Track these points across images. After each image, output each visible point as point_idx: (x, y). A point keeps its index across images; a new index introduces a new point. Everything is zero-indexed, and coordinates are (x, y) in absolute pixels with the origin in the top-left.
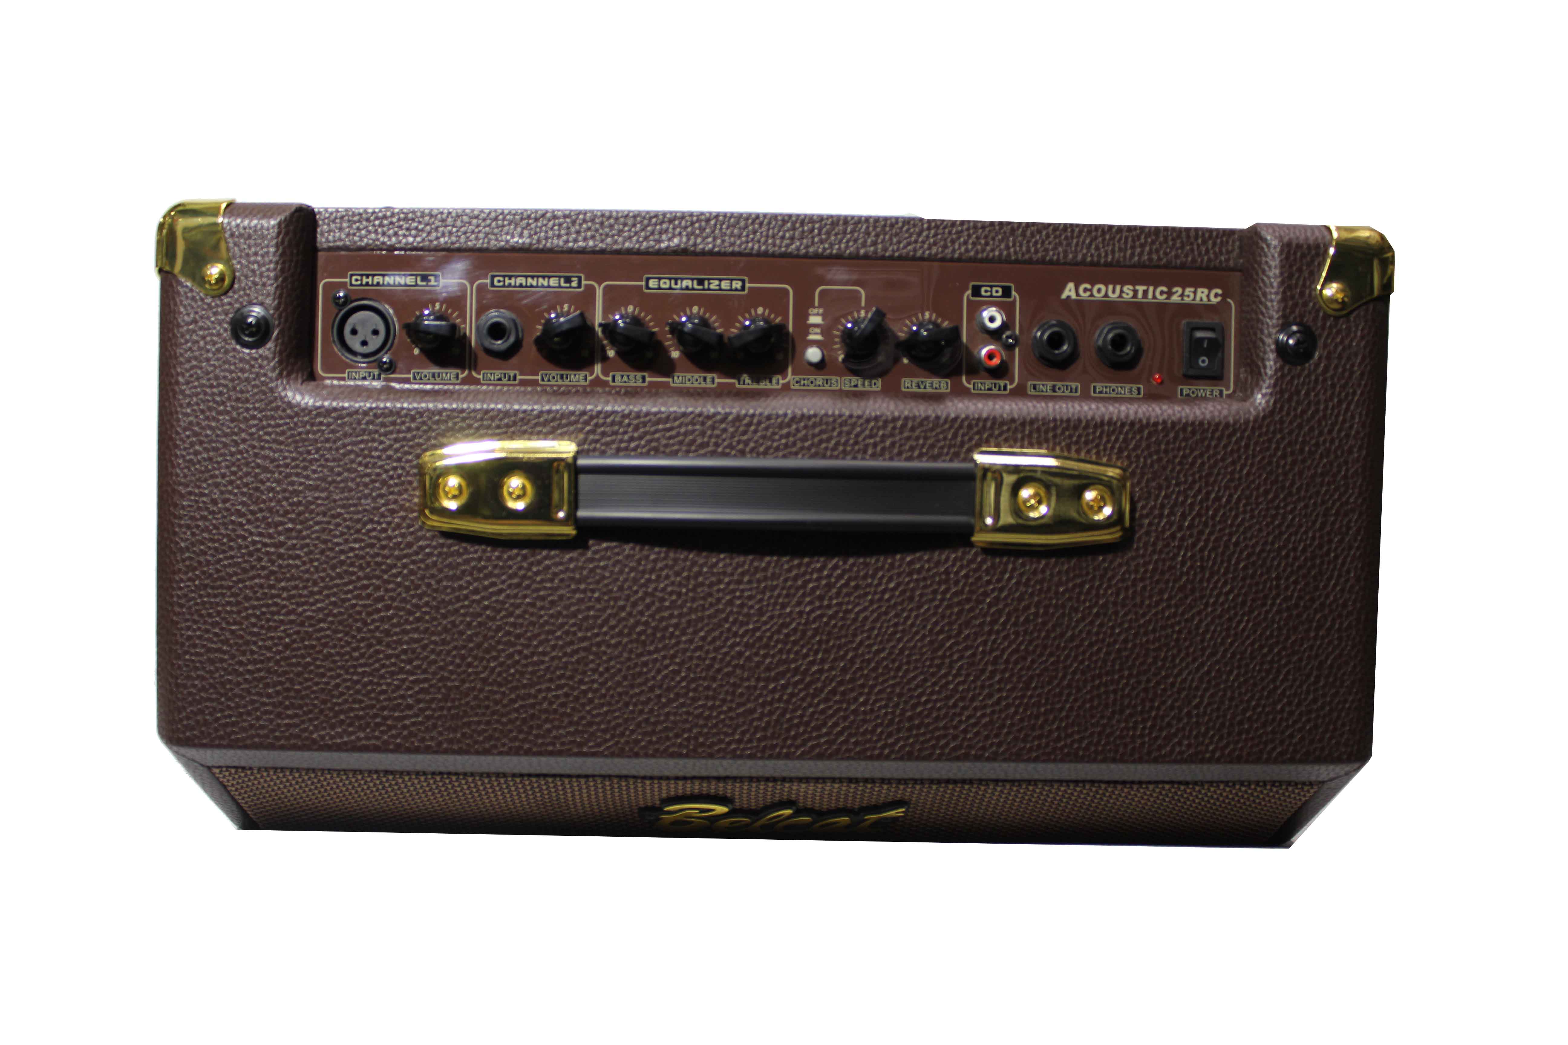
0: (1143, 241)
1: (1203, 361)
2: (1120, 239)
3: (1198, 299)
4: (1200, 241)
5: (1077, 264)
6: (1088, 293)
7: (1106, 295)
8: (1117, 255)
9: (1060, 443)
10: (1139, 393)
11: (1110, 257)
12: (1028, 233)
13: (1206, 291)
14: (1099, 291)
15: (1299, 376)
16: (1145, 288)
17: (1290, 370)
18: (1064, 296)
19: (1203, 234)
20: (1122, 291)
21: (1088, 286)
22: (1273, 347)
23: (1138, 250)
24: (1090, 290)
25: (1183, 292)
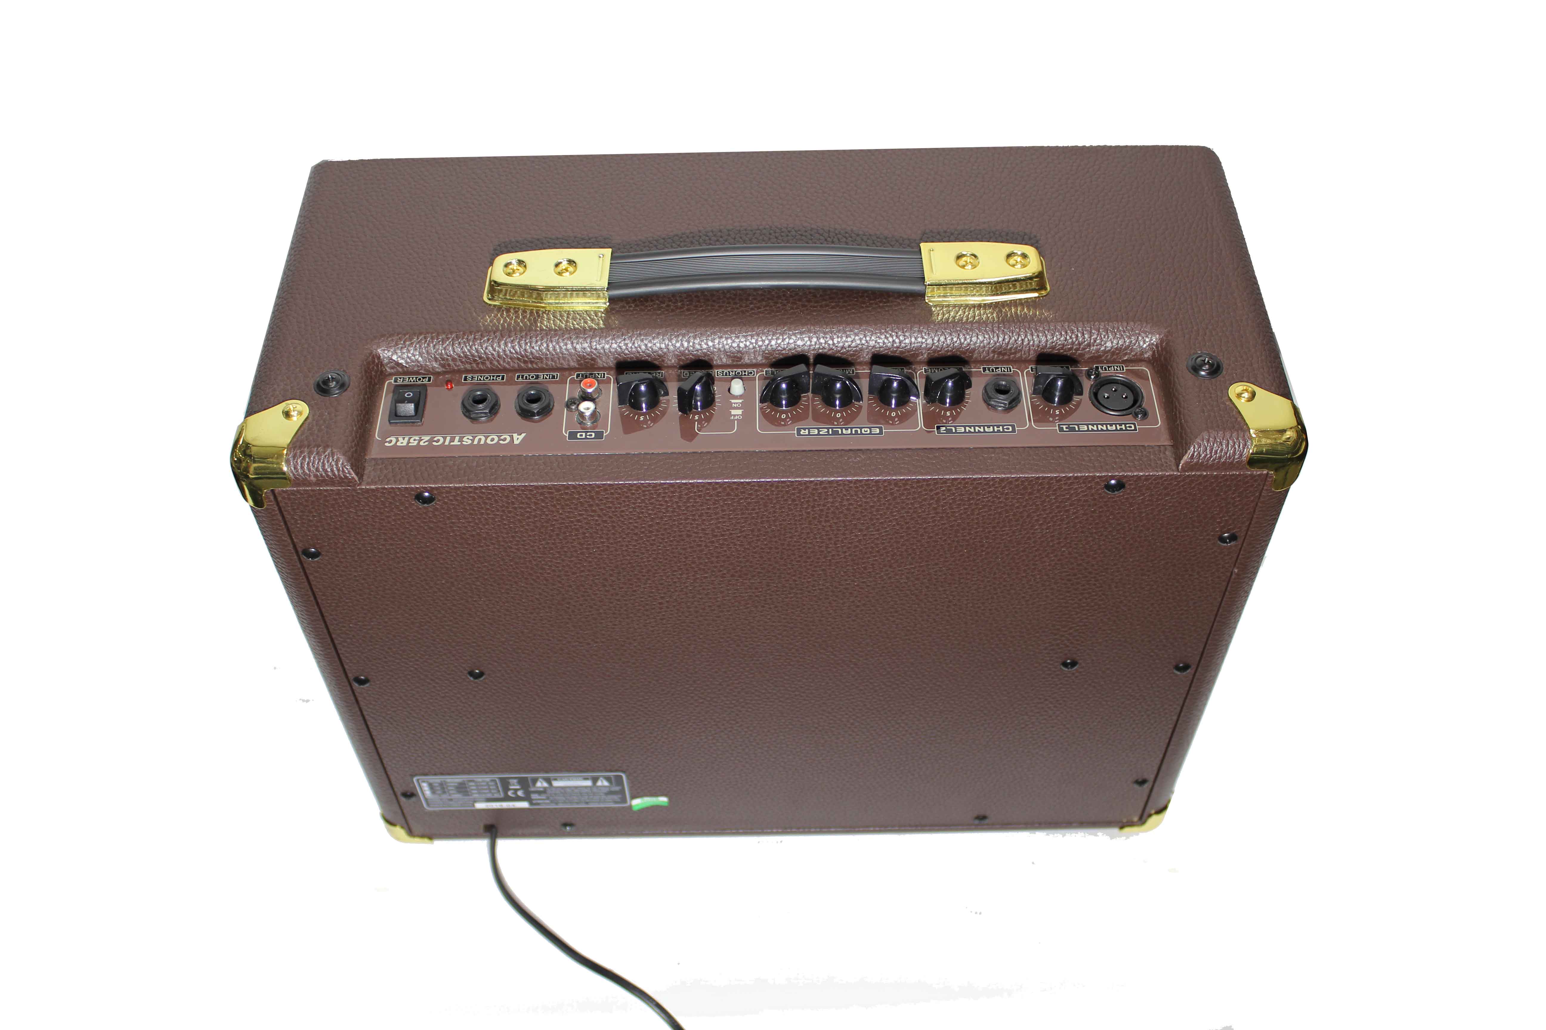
6: (502, 438)
7: (487, 438)
13: (399, 444)
14: (492, 440)
18: (523, 435)
20: (473, 441)
21: (501, 442)
24: (500, 440)
25: (419, 442)
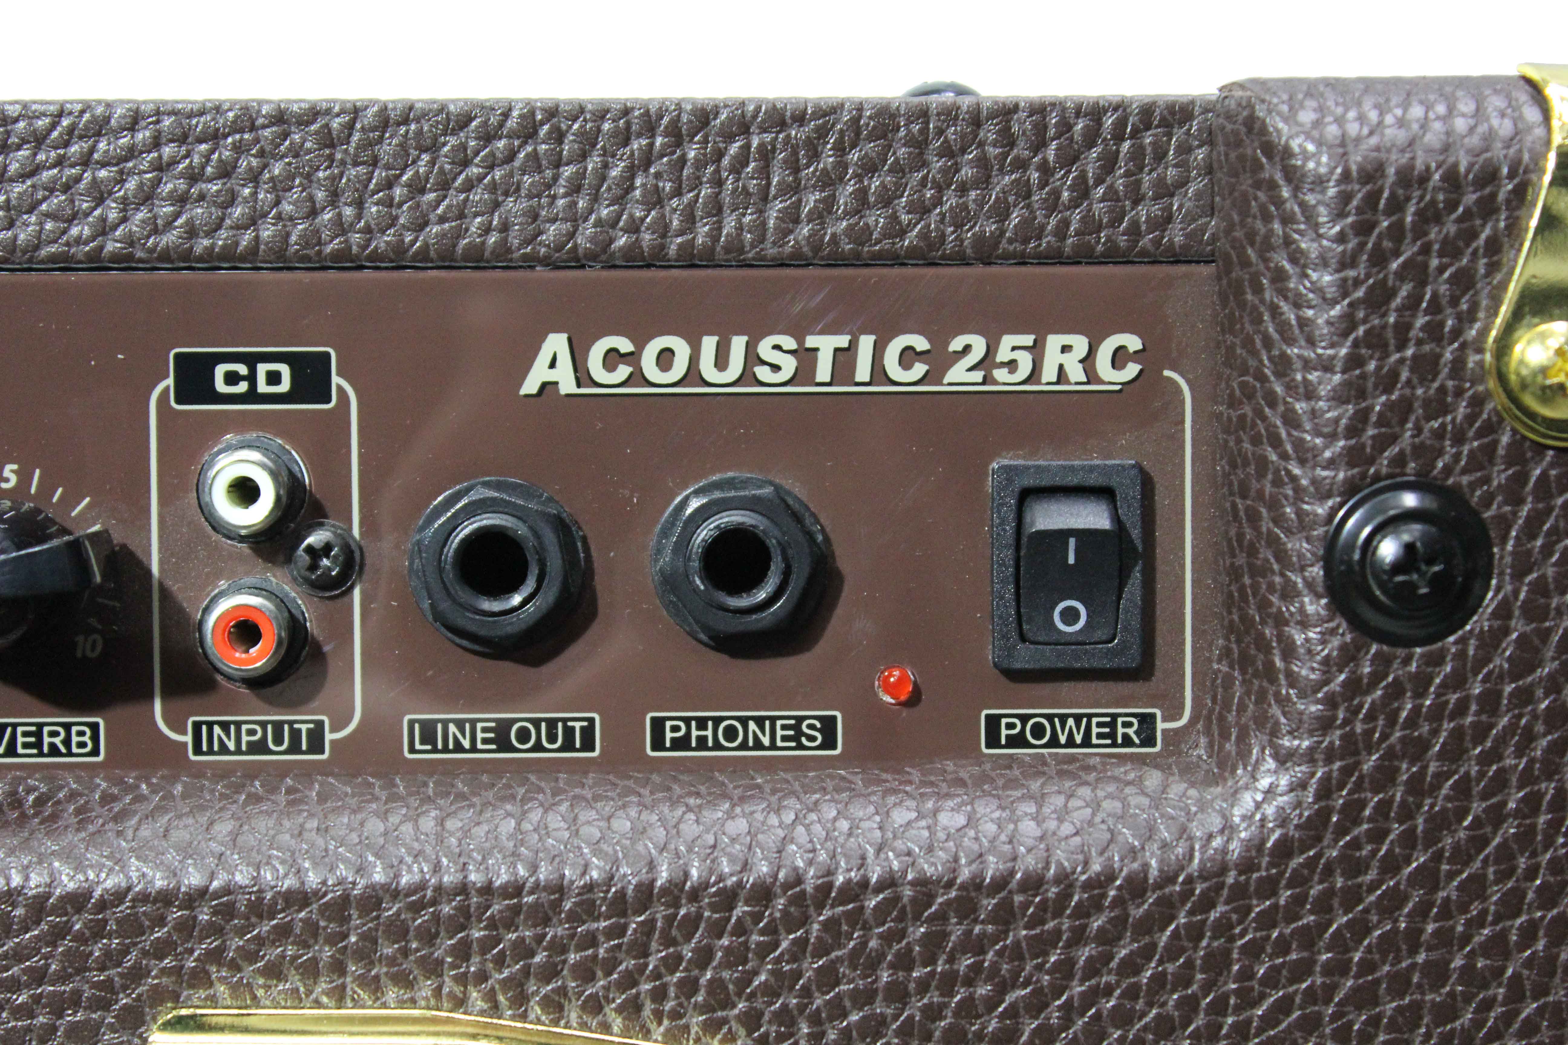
0: (828, 160)
1: (1070, 616)
2: (742, 160)
3: (1049, 373)
4: (1051, 153)
5: (578, 262)
6: (623, 371)
7: (693, 375)
8: (729, 225)
9: (482, 977)
10: (829, 743)
11: (703, 230)
12: (387, 149)
13: (1080, 344)
14: (665, 358)
15: (1421, 683)
16: (843, 341)
17: (1383, 663)
18: (530, 386)
19: (1065, 126)
20: (752, 358)
21: (625, 345)
22: (1317, 571)
23: (811, 200)
24: (632, 359)
25: (991, 351)
